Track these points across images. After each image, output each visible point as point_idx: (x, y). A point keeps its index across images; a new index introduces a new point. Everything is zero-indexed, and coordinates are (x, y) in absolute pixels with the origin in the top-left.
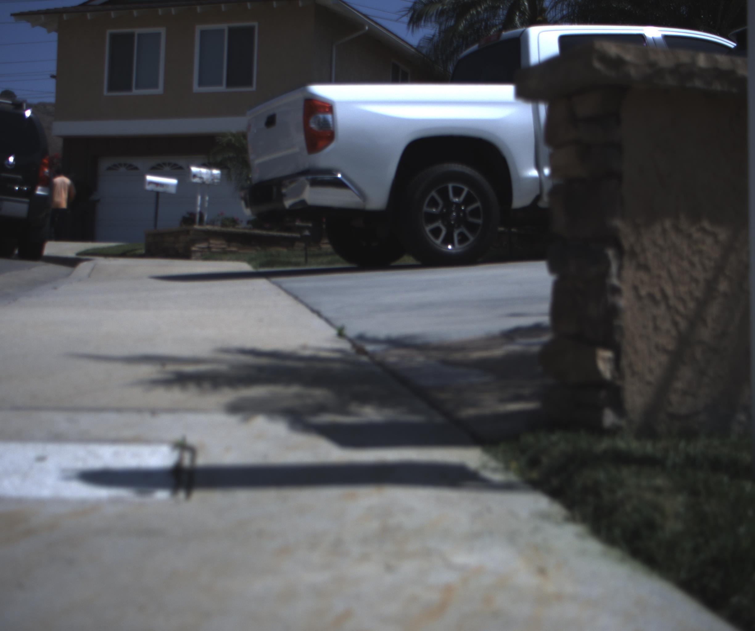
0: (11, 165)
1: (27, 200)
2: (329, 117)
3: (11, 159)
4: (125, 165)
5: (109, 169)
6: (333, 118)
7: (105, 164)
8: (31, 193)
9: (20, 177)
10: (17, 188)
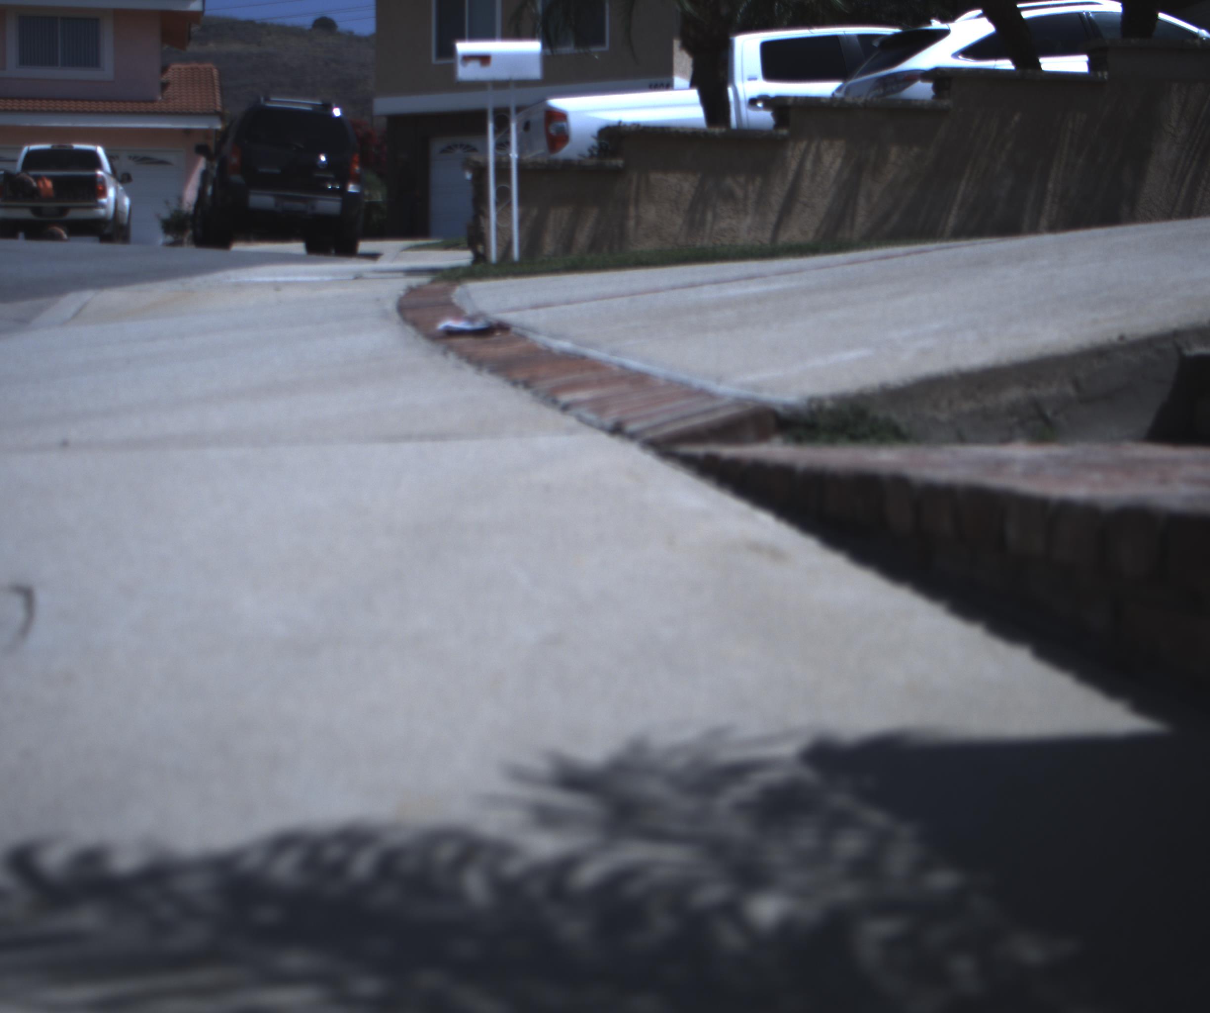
0: (323, 163)
1: (339, 198)
2: (564, 124)
3: (323, 159)
4: (461, 145)
5: (443, 151)
6: (568, 125)
7: (437, 145)
8: (343, 191)
9: (331, 176)
10: (330, 187)
